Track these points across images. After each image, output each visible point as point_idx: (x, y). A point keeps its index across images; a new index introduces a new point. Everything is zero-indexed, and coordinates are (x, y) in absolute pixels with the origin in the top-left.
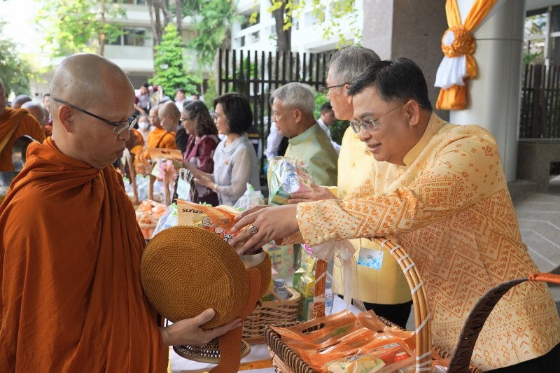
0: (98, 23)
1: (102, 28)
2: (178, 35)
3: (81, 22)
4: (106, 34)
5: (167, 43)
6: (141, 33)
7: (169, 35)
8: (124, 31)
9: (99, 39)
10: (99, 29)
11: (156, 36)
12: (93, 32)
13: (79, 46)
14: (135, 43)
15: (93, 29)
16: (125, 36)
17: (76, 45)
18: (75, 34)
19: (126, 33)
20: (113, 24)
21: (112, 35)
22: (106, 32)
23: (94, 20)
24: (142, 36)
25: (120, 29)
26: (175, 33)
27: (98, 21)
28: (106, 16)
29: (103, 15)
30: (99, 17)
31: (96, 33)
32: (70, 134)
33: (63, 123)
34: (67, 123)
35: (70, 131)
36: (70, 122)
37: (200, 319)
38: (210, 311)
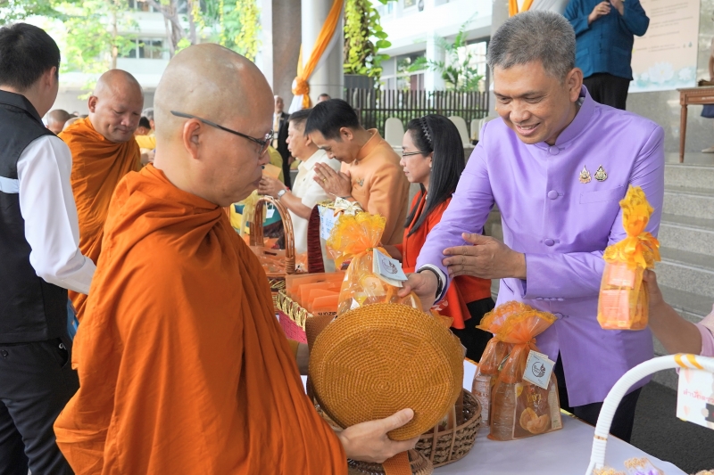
0: (109, 35)
1: (114, 40)
3: (90, 35)
4: (118, 47)
6: (158, 44)
8: (140, 42)
9: (111, 52)
10: (110, 41)
11: (172, 48)
12: (103, 45)
13: (89, 61)
14: (152, 55)
15: (103, 42)
16: (142, 50)
17: (85, 61)
18: (84, 48)
19: (141, 45)
20: (123, 35)
21: (124, 49)
22: (117, 44)
23: (104, 32)
24: (159, 48)
25: (133, 41)
27: (109, 33)
28: (118, 26)
29: (115, 26)
30: (110, 28)
31: (108, 46)
32: (197, 161)
33: (189, 146)
34: (193, 145)
35: (197, 157)
36: (197, 144)
37: (394, 420)
38: (409, 412)
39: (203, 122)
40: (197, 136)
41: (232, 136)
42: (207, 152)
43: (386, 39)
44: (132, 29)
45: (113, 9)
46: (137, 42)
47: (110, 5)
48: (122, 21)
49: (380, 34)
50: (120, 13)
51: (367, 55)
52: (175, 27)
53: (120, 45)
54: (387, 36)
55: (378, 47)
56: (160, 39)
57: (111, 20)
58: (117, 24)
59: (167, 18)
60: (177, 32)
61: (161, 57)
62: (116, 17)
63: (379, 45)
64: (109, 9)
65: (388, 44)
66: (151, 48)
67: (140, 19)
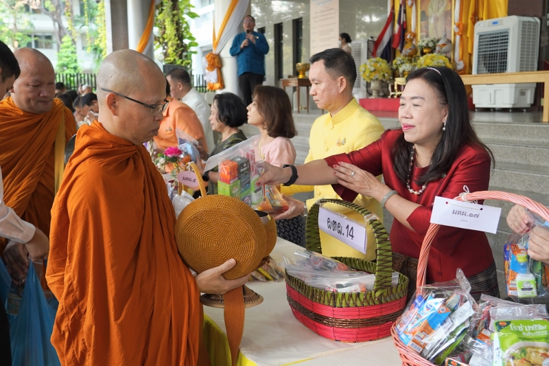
0: (11, 32)
1: (15, 36)
2: (72, 45)
4: (18, 40)
5: (64, 50)
6: (49, 37)
7: (65, 44)
8: (35, 36)
9: (14, 44)
10: (12, 36)
11: (59, 42)
12: (7, 40)
14: (44, 46)
15: (7, 37)
16: (36, 42)
19: (36, 39)
20: (21, 31)
21: (23, 42)
22: (17, 38)
23: (7, 29)
24: (49, 41)
25: (30, 36)
26: (70, 43)
27: (11, 30)
28: (18, 25)
29: (15, 25)
30: (12, 26)
31: (10, 39)
32: (115, 117)
33: (110, 108)
34: (113, 108)
35: (115, 114)
36: (115, 107)
37: (223, 267)
38: (232, 261)
39: (117, 94)
40: (115, 102)
41: (134, 103)
42: (121, 111)
43: (195, 41)
44: (29, 28)
45: (14, 13)
46: (33, 36)
47: (11, 10)
48: (20, 21)
49: (191, 38)
50: (19, 15)
51: (183, 51)
52: (60, 27)
53: (19, 39)
54: (195, 39)
55: (190, 46)
56: (51, 34)
57: (12, 21)
58: (17, 23)
59: (55, 21)
60: (62, 31)
61: (51, 48)
62: (16, 18)
63: (191, 45)
64: (10, 13)
65: (196, 45)
66: (44, 41)
67: (35, 19)
